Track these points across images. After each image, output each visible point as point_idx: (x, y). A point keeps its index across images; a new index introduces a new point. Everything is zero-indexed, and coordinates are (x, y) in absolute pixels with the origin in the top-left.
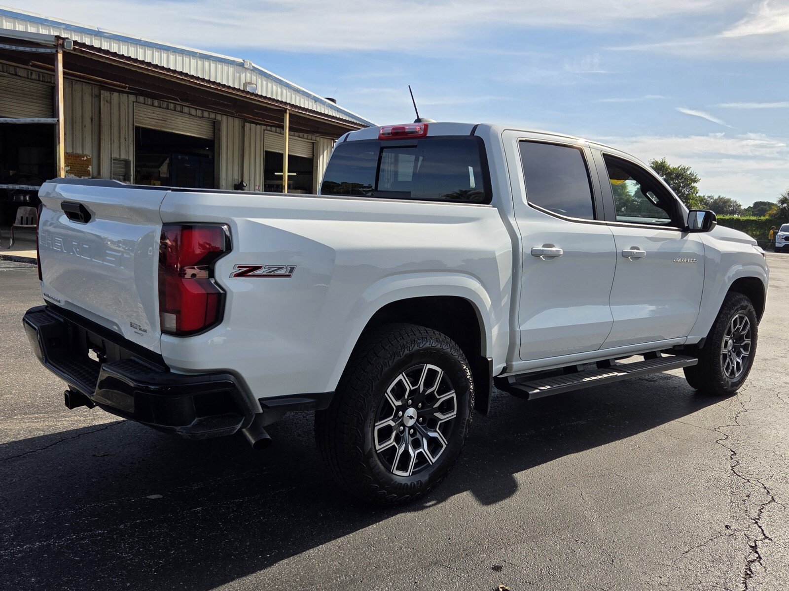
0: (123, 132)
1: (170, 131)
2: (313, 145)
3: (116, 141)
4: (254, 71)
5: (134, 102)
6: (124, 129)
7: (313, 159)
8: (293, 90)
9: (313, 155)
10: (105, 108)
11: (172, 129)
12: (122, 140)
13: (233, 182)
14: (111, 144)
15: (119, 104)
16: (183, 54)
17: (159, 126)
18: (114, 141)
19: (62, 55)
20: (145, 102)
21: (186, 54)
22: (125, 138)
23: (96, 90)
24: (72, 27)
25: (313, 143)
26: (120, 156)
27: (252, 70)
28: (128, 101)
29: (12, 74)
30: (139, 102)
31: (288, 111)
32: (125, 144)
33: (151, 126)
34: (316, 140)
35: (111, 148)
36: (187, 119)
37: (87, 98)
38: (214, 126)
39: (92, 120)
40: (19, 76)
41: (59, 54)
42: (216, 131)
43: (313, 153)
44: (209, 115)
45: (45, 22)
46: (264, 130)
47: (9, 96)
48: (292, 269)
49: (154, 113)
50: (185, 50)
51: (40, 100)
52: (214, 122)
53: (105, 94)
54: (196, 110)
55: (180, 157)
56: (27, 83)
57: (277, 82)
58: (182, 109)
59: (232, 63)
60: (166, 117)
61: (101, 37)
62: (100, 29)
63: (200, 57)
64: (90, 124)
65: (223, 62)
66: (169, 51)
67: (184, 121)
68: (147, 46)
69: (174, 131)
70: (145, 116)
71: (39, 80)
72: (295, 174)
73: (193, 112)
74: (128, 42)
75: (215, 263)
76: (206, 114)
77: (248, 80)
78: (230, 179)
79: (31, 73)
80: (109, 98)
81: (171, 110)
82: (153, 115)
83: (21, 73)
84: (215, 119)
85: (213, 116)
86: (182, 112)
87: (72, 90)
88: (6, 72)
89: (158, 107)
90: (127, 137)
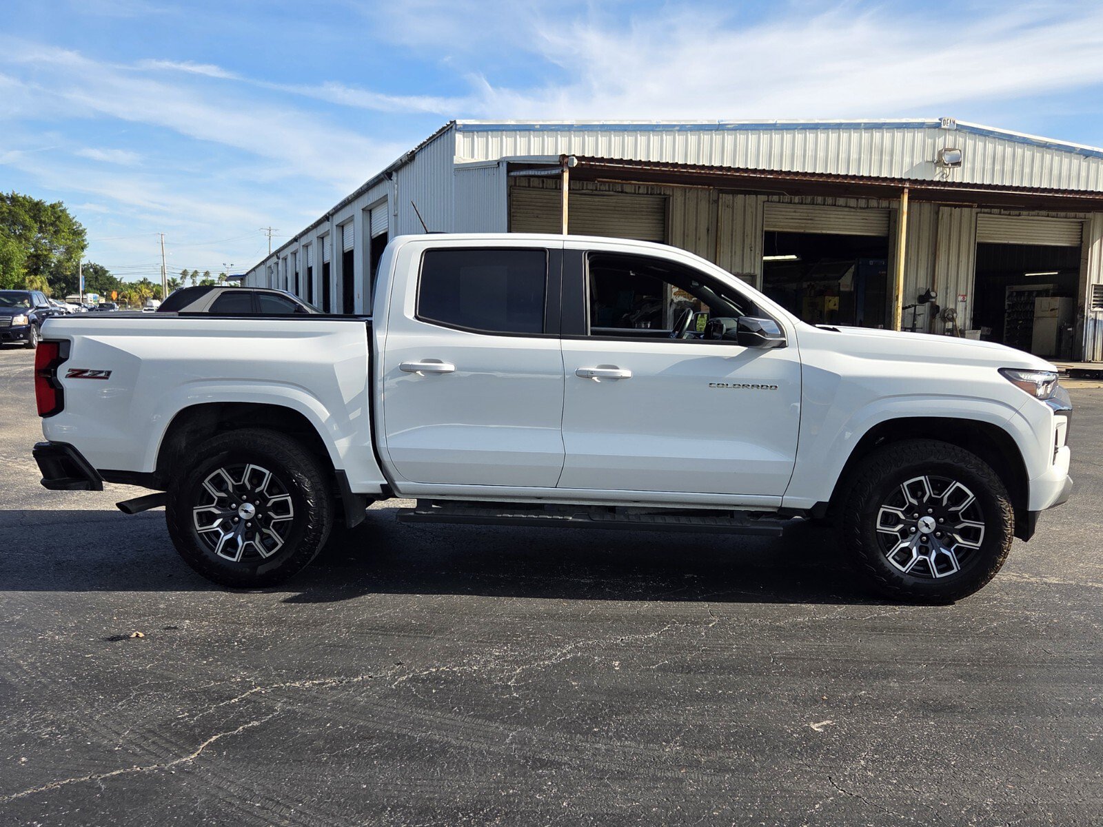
0: (748, 241)
1: (819, 232)
2: (1082, 225)
3: (739, 253)
4: (960, 131)
5: (764, 202)
6: (749, 237)
7: (1081, 247)
8: (1037, 146)
9: (1082, 241)
10: (725, 215)
11: (822, 229)
12: (747, 250)
13: (916, 293)
14: (732, 256)
15: (745, 207)
16: (839, 129)
17: (802, 228)
18: (735, 253)
19: (568, 174)
20: (780, 200)
21: (843, 129)
22: (751, 247)
23: (714, 195)
24: (687, 127)
25: (1081, 222)
26: (742, 270)
27: (956, 130)
28: (757, 202)
29: (618, 192)
30: (771, 202)
31: (906, 191)
32: (751, 253)
33: (791, 228)
34: (1085, 219)
35: (731, 262)
36: (846, 213)
37: (704, 206)
38: (889, 217)
39: (708, 230)
40: (626, 193)
41: (565, 174)
42: (892, 223)
43: (1081, 238)
44: (879, 203)
45: (656, 128)
46: (977, 213)
47: (618, 216)
48: (109, 373)
49: (795, 212)
50: (841, 124)
51: (649, 215)
52: (890, 211)
53: (726, 198)
54: (857, 200)
55: (871, 263)
56: (637, 199)
57: (1004, 140)
58: (835, 201)
59: (921, 126)
60: (814, 215)
61: (723, 130)
62: (722, 121)
63: (865, 129)
64: (706, 238)
65: (904, 128)
66: (818, 128)
67: (841, 217)
68: (786, 129)
69: (824, 232)
70: (783, 217)
71: (647, 194)
72: (1056, 273)
73: (852, 202)
74: (758, 130)
75: (58, 367)
76: (874, 203)
77: (949, 145)
78: (911, 288)
79: (639, 187)
80: (731, 201)
81: (819, 204)
82: (794, 214)
83: (628, 189)
84: (889, 208)
85: (884, 204)
86: (835, 205)
87: (685, 199)
88: (613, 191)
89: (798, 203)
90: (753, 246)
